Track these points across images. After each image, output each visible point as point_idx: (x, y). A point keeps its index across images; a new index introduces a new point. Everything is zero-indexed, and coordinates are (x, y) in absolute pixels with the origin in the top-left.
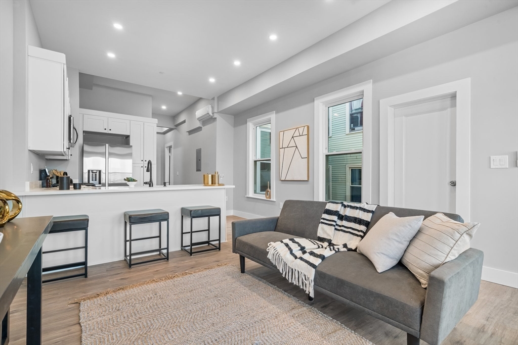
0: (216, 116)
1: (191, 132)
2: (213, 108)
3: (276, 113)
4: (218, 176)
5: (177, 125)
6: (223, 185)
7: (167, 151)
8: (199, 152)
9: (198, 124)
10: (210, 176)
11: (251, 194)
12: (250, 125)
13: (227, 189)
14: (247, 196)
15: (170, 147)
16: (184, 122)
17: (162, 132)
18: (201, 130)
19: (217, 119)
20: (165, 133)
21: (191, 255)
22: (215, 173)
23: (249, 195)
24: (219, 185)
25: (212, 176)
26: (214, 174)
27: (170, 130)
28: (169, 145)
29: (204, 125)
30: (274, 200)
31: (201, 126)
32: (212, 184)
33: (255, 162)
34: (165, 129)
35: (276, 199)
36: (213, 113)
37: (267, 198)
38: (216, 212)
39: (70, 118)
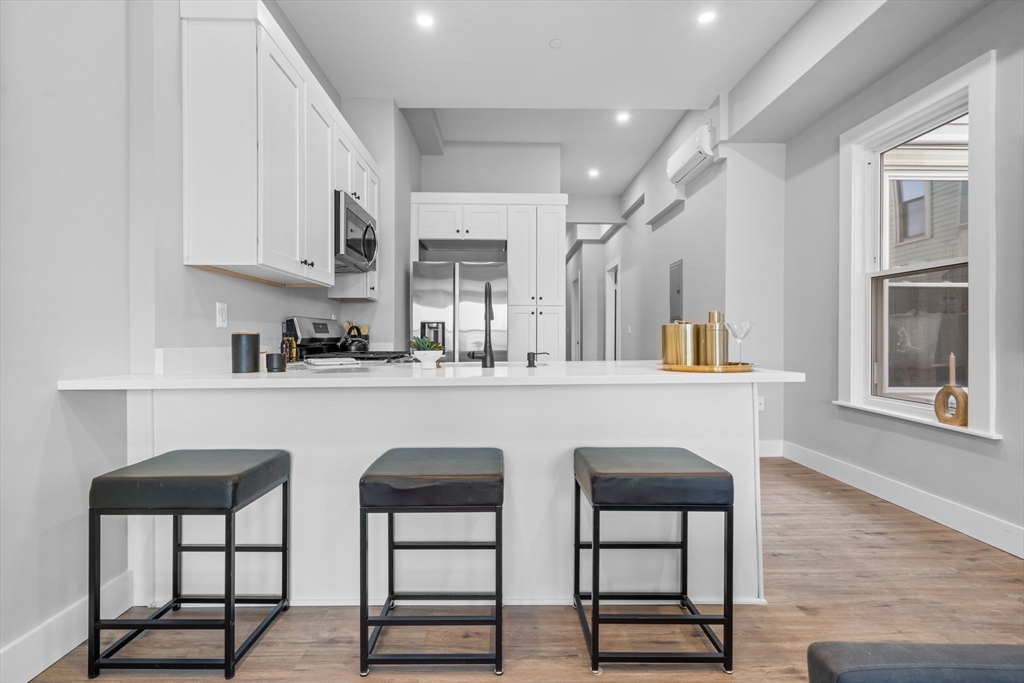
0: (723, 152)
1: (656, 222)
2: (713, 131)
3: (1000, 57)
4: (725, 332)
5: (627, 215)
6: (745, 367)
7: (609, 279)
8: (677, 271)
9: (673, 194)
10: (689, 328)
11: (858, 395)
12: (856, 156)
13: (763, 387)
14: (841, 402)
15: (615, 269)
16: (641, 201)
17: (599, 238)
18: (683, 209)
19: (728, 161)
20: (604, 240)
21: (595, 667)
22: (711, 319)
23: (848, 398)
24: (729, 366)
25: (697, 331)
26: (703, 321)
27: (616, 228)
28: (611, 265)
29: (689, 191)
30: (993, 433)
31: (682, 198)
32: (697, 362)
33: (877, 281)
34: (606, 228)
35: (1000, 428)
36: (715, 148)
37: (941, 419)
38: (715, 494)
39: (337, 194)
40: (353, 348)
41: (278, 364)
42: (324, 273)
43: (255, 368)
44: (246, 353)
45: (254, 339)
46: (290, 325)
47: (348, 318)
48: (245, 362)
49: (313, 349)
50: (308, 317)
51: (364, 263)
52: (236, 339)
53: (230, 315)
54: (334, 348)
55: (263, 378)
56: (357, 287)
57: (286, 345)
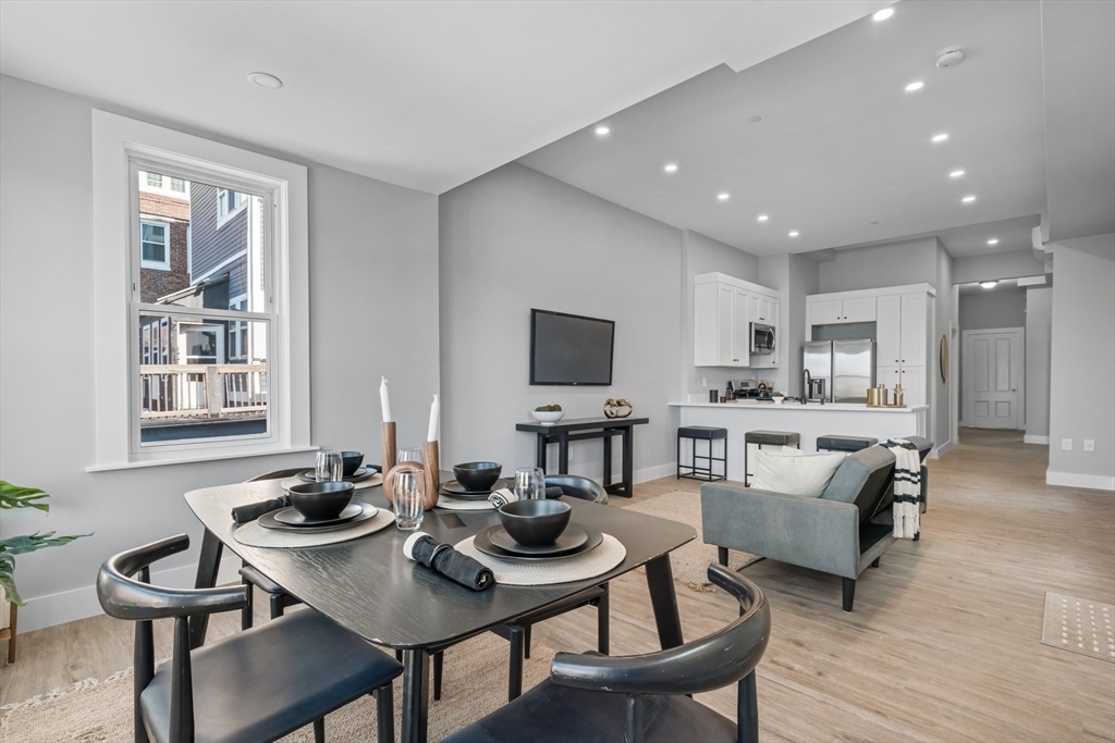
39: (751, 324)
40: (761, 395)
41: (724, 400)
42: (745, 362)
43: (716, 401)
44: (714, 396)
45: (716, 392)
46: (730, 383)
47: (761, 378)
48: (714, 399)
49: (741, 394)
50: (738, 380)
51: (767, 351)
52: (711, 391)
53: (708, 382)
54: (753, 394)
55: (719, 404)
56: (765, 362)
57: (728, 393)
